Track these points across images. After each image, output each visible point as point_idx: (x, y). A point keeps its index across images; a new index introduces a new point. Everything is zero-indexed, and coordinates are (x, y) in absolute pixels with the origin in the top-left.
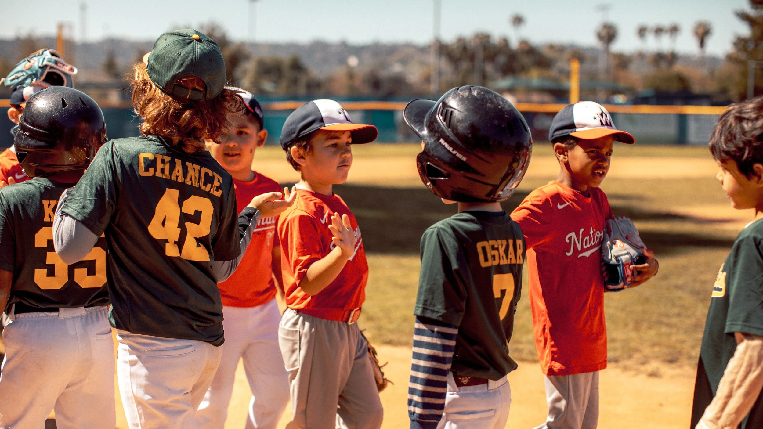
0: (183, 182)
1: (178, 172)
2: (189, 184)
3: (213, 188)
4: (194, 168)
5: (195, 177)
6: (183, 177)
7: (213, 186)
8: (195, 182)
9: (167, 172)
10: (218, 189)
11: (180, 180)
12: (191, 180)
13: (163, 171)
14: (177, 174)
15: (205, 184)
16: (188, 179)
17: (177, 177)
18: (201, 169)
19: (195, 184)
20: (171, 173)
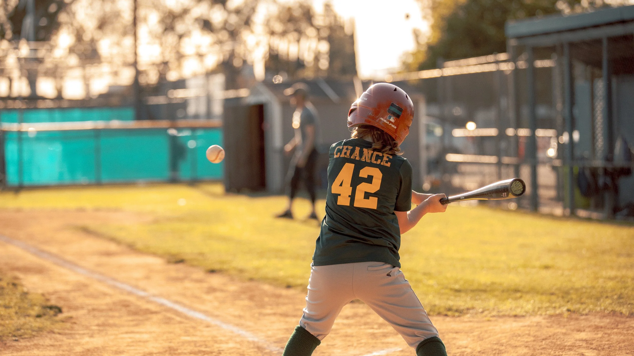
0: (359, 160)
1: (356, 154)
2: (364, 161)
3: (383, 162)
4: (368, 152)
5: (368, 157)
6: (359, 157)
7: (383, 160)
8: (368, 159)
9: (348, 154)
10: (387, 162)
11: (357, 158)
12: (365, 158)
13: (345, 153)
14: (356, 155)
15: (376, 160)
16: (363, 158)
17: (356, 157)
18: (373, 152)
19: (368, 161)
20: (351, 154)
